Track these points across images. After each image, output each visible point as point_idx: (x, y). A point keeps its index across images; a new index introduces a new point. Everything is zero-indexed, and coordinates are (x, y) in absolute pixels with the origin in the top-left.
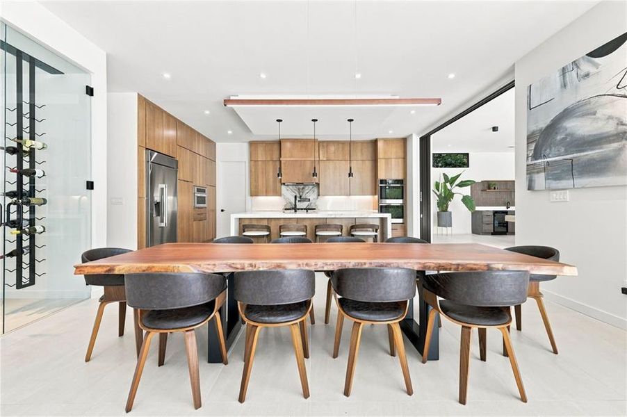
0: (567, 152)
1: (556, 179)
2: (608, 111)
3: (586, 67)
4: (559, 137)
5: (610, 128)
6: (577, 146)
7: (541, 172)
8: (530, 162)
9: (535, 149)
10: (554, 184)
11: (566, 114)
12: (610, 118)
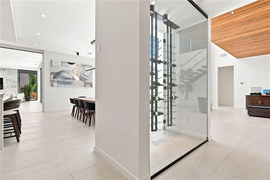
0: (63, 79)
1: (60, 84)
2: (71, 74)
3: (67, 64)
4: (61, 76)
5: (71, 77)
6: (65, 79)
7: (56, 82)
8: (52, 79)
9: (54, 76)
10: (60, 85)
11: (62, 71)
12: (71, 75)
